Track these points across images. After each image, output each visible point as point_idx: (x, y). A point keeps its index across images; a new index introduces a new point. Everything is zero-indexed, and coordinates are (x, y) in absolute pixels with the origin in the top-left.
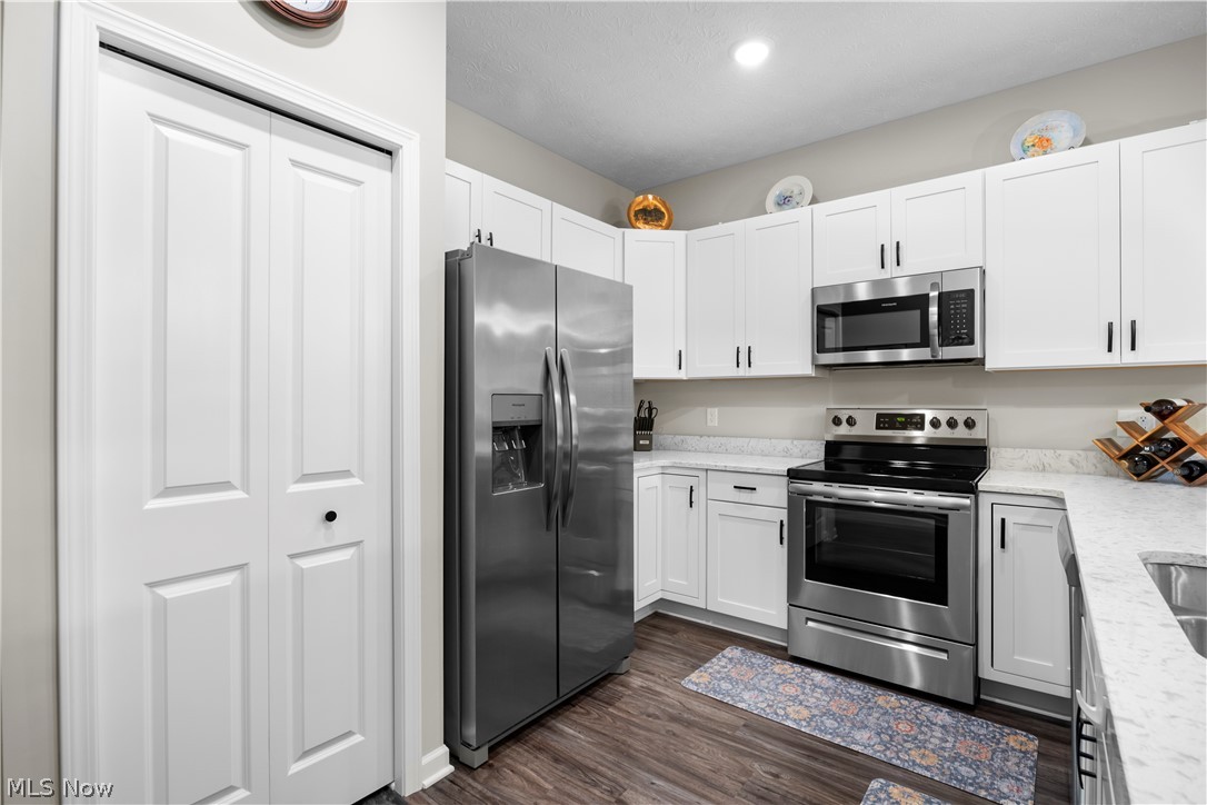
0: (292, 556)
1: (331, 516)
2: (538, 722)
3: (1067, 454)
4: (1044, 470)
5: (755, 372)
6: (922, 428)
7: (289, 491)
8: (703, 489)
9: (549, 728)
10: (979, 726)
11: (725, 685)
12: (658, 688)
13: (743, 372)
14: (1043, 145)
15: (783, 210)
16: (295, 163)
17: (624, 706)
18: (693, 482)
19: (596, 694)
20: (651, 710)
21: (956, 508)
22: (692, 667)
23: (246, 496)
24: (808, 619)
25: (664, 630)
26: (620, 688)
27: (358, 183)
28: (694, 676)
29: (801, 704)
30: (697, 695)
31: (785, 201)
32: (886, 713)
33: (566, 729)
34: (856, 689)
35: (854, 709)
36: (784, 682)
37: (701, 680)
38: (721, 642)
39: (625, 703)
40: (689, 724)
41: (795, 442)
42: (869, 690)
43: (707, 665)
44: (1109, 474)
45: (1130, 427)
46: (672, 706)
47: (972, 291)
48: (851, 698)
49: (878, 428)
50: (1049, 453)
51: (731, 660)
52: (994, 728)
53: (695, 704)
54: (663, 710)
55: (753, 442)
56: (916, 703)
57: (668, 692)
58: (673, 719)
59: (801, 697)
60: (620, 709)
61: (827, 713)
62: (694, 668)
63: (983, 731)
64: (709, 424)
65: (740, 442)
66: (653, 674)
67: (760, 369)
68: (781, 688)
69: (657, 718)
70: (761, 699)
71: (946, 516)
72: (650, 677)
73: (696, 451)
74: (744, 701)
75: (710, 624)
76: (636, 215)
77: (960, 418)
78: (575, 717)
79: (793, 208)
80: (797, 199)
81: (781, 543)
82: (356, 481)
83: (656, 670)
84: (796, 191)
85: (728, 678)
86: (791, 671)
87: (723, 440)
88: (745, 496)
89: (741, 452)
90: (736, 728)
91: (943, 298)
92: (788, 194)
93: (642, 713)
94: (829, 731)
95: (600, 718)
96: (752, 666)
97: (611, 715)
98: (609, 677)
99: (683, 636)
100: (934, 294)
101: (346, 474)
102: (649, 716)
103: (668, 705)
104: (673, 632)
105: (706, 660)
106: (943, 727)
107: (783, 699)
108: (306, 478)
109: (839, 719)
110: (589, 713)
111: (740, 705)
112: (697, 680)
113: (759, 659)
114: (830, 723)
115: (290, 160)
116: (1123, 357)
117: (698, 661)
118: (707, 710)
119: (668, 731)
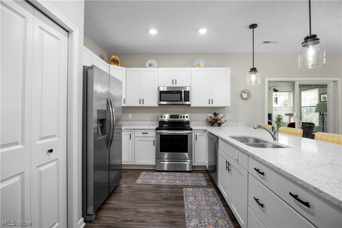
0: (38, 167)
1: (51, 151)
2: (104, 203)
3: (201, 122)
4: (198, 125)
5: (144, 105)
6: (179, 118)
7: (37, 143)
8: (133, 134)
9: (108, 204)
10: (194, 174)
11: (146, 180)
12: (131, 186)
13: (141, 105)
14: (199, 65)
15: (150, 67)
16: (41, 28)
17: (125, 192)
18: (131, 133)
19: (116, 191)
20: (132, 191)
21: (189, 133)
22: (136, 179)
23: (23, 147)
24: (161, 161)
25: (124, 172)
26: (121, 188)
27: (58, 39)
28: (138, 180)
29: (164, 179)
30: (141, 184)
31: (150, 65)
32: (179, 177)
33: (113, 202)
34: (172, 174)
35: (174, 178)
36: (158, 176)
37: (140, 181)
38: (139, 172)
39: (125, 191)
40: (143, 191)
41: (151, 122)
42: (174, 173)
43: (140, 177)
44: (207, 126)
45: (210, 117)
46: (137, 188)
47: (189, 91)
48: (172, 175)
49: (170, 118)
50: (199, 122)
51: (144, 175)
52: (196, 174)
53: (142, 186)
54: (135, 190)
55: (141, 122)
56: (183, 173)
57: (134, 186)
58: (139, 191)
59: (163, 178)
60: (124, 193)
61: (169, 180)
62: (137, 179)
63: (195, 175)
64: (129, 118)
65: (138, 122)
66: (127, 183)
67: (145, 105)
68: (158, 177)
69: (135, 192)
70: (155, 181)
71: (188, 135)
72: (127, 184)
73: (126, 125)
74: (152, 182)
75: (135, 168)
76: (111, 61)
77: (182, 116)
78: (113, 199)
79: (153, 67)
80: (153, 65)
81: (154, 145)
82: (56, 139)
83: (127, 182)
84: (153, 64)
85: (146, 179)
86: (158, 174)
87: (133, 122)
88: (145, 135)
89: (138, 125)
90: (153, 188)
91: (185, 92)
92: (151, 64)
93: (131, 192)
94: (171, 183)
95: (120, 197)
96: (149, 175)
97: (123, 195)
98: (117, 187)
99: (129, 172)
100: (183, 91)
101: (54, 136)
102: (133, 192)
103: (136, 188)
104: (127, 172)
105: (139, 176)
106: (189, 176)
107: (160, 180)
108: (42, 138)
109: (172, 180)
110: (117, 197)
111: (152, 183)
112: (139, 181)
113: (150, 173)
114: (171, 181)
115: (39, 26)
116: (211, 105)
117: (137, 177)
118: (145, 187)
119: (139, 194)
